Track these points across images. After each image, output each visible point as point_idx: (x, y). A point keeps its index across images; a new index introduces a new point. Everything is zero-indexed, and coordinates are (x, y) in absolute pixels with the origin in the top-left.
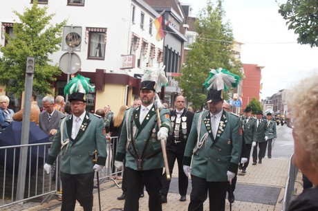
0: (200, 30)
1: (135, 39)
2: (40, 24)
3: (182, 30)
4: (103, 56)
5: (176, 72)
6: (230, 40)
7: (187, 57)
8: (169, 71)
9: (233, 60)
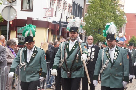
4: (31, 8)
7: (88, 9)
9: (119, 11)
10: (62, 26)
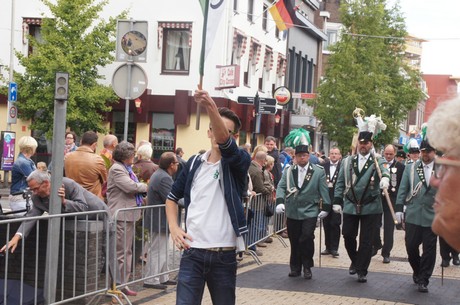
0: (347, 21)
1: (239, 39)
2: (83, 19)
3: (319, 22)
4: (186, 68)
5: (309, 91)
6: (399, 36)
7: (326, 67)
8: (297, 91)
9: (407, 69)
10: (261, 110)
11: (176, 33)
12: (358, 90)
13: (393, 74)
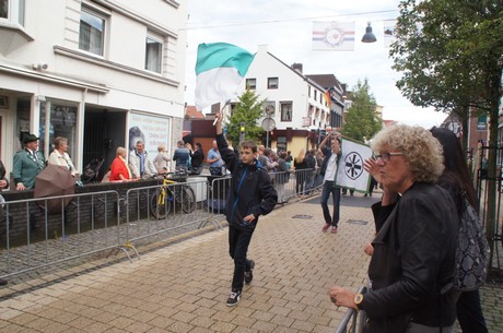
0: (353, 99)
1: (311, 107)
2: (251, 102)
3: (342, 100)
4: (290, 119)
5: (339, 127)
6: (375, 105)
7: (346, 117)
9: (377, 118)
10: (320, 134)
11: (287, 106)
12: (359, 126)
13: (372, 119)
